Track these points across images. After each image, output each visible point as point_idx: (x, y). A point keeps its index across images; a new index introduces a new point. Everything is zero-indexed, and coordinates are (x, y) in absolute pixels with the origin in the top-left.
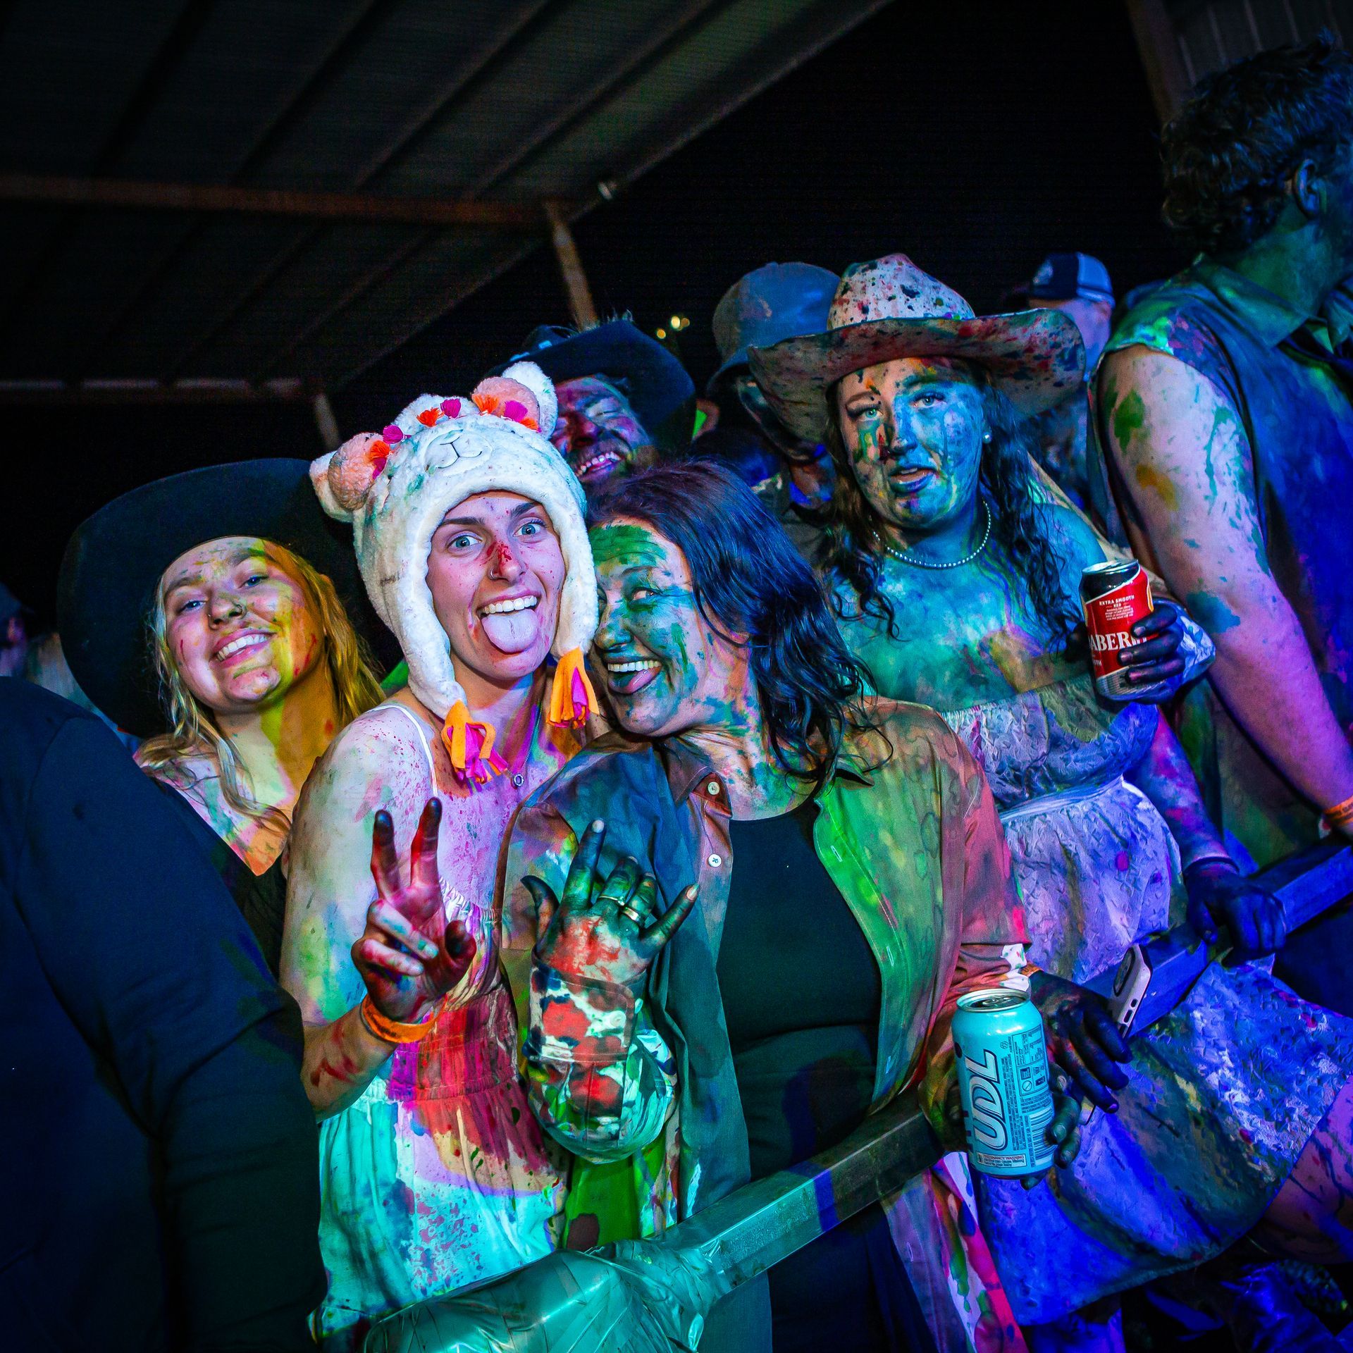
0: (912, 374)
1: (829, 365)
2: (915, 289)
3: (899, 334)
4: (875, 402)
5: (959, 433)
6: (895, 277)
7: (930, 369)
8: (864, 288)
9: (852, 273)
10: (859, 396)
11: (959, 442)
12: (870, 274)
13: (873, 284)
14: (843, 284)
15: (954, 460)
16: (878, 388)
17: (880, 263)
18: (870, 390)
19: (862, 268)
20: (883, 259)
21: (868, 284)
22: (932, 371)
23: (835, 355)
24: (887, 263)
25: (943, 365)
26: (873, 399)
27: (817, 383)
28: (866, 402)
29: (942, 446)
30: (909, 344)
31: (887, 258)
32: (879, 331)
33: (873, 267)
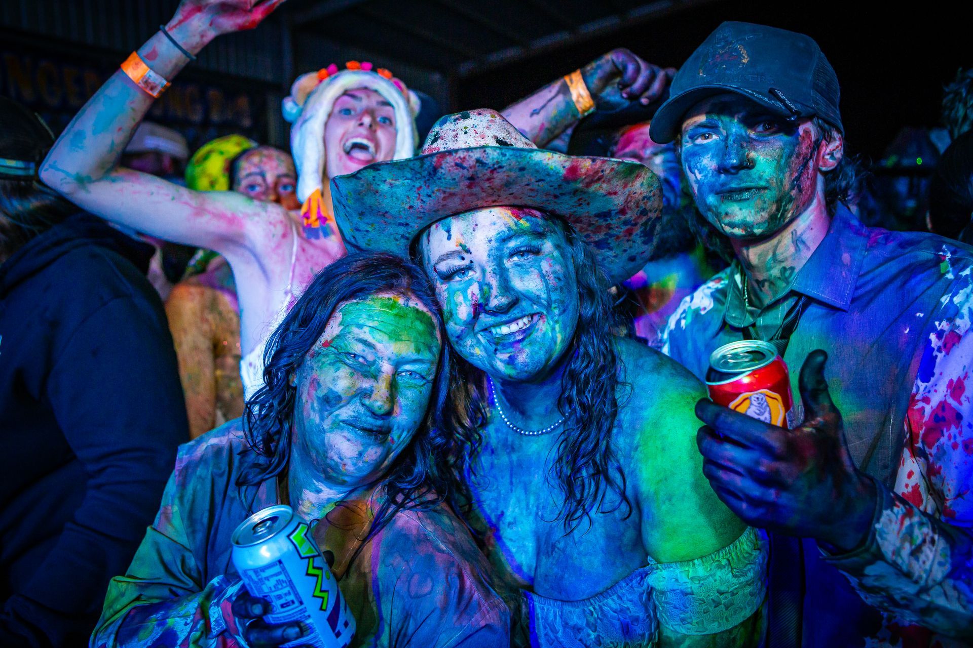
0: (503, 228)
1: (417, 204)
2: (508, 141)
3: (501, 167)
4: (466, 262)
5: (559, 279)
6: (488, 128)
7: (522, 222)
8: (456, 136)
9: (444, 122)
10: (448, 256)
11: (561, 289)
12: (462, 123)
13: (466, 133)
14: (434, 134)
15: (558, 307)
16: (468, 246)
17: (473, 114)
18: (460, 248)
19: (453, 117)
20: (476, 111)
21: (459, 132)
22: (524, 223)
23: (425, 191)
24: (480, 114)
25: (535, 216)
26: (463, 259)
27: (401, 230)
28: (456, 263)
29: (544, 296)
30: (508, 184)
31: (480, 110)
32: (478, 161)
33: (466, 117)
